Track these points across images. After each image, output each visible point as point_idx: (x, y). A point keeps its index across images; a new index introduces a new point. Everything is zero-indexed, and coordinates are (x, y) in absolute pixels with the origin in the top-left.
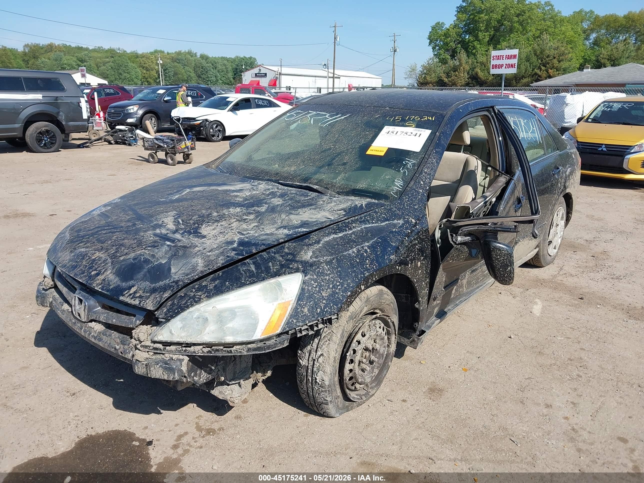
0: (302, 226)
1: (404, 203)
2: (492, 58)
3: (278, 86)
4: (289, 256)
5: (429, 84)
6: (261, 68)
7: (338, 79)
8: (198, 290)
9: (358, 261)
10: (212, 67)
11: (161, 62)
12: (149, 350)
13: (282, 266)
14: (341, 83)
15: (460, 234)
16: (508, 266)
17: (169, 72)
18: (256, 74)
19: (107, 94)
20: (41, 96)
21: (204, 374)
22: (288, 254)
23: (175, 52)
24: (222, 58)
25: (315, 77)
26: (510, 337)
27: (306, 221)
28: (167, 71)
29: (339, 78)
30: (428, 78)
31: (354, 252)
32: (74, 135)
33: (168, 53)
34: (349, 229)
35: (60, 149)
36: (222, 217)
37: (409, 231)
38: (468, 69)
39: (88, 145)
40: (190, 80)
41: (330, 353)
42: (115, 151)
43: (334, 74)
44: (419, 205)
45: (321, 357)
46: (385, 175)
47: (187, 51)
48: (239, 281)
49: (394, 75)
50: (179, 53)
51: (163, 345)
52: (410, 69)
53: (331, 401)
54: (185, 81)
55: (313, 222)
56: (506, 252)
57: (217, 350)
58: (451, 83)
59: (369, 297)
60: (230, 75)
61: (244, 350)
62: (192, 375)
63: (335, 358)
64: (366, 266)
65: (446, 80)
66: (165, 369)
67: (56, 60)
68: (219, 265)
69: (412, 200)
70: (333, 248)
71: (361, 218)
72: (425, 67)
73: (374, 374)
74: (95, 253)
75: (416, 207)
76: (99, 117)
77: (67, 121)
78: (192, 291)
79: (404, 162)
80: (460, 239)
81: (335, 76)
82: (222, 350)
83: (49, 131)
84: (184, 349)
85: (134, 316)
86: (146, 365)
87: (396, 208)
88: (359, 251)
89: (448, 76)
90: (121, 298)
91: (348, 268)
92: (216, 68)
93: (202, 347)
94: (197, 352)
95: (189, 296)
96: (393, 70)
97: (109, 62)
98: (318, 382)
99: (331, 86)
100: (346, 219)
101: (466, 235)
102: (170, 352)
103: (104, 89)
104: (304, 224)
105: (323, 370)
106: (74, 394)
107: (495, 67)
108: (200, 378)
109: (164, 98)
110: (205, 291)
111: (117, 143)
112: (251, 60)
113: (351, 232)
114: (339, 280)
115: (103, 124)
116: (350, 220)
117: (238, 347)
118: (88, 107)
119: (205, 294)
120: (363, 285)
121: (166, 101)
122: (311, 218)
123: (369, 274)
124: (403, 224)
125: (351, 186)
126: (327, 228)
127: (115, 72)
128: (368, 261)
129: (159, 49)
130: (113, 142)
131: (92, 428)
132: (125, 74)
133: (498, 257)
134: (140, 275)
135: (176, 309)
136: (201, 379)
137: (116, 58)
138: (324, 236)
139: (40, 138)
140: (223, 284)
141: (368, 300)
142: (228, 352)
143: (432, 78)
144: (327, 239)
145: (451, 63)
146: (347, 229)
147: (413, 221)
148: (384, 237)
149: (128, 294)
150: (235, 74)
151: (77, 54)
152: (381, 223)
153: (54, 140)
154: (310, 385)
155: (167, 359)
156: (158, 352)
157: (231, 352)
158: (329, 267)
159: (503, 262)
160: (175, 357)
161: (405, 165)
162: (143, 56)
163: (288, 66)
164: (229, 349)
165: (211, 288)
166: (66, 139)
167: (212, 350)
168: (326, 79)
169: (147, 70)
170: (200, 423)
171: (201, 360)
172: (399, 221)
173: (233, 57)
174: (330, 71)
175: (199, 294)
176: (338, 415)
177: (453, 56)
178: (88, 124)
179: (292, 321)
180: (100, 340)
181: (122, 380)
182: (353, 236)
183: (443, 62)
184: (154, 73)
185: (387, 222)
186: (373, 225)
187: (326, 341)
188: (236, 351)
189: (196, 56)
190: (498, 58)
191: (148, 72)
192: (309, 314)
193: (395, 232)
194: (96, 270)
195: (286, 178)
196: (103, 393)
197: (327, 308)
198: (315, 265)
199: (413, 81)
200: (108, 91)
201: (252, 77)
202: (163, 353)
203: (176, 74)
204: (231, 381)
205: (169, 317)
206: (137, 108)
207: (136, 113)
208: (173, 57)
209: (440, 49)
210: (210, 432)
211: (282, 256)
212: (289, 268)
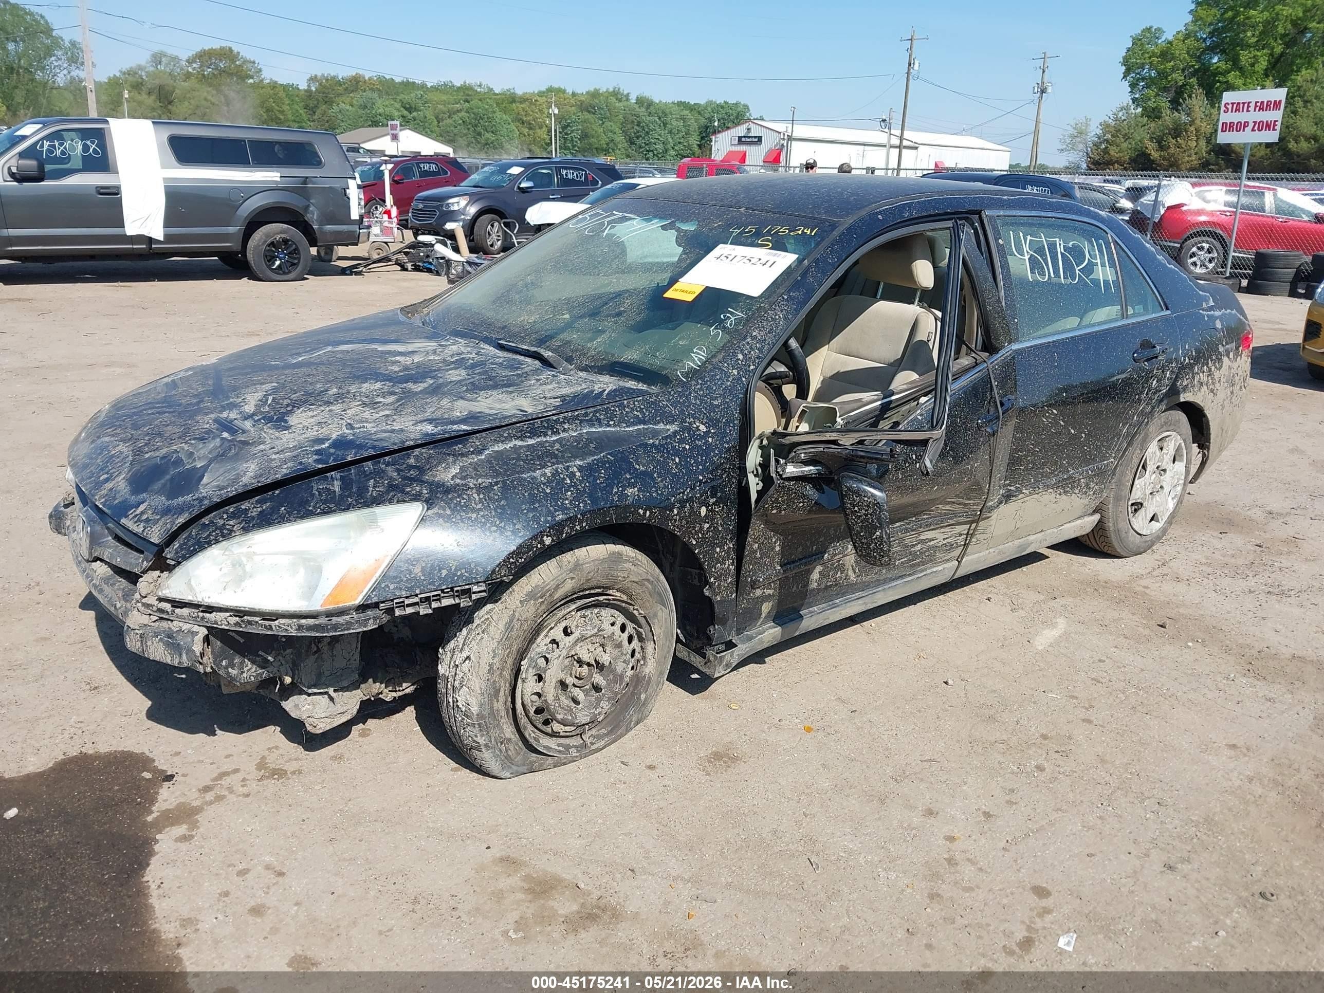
0: (463, 421)
1: (690, 393)
2: (1223, 108)
3: (783, 163)
4: (412, 472)
5: (1113, 164)
6: (752, 126)
7: (913, 152)
8: (233, 516)
9: (548, 491)
10: (659, 122)
11: (556, 111)
12: (151, 613)
13: (391, 487)
14: (919, 159)
15: (792, 458)
16: (876, 528)
17: (572, 132)
18: (740, 138)
19: (424, 174)
20: (279, 174)
21: (250, 666)
22: (412, 467)
23: (588, 93)
24: (680, 104)
25: (864, 145)
26: (946, 683)
27: (479, 412)
28: (569, 130)
29: (916, 148)
30: (1112, 153)
31: (544, 475)
32: (341, 251)
33: (574, 94)
34: (553, 433)
35: (306, 276)
36: (340, 397)
37: (687, 447)
38: (1210, 131)
39: (360, 269)
40: (613, 150)
41: (482, 656)
42: (406, 284)
43: (901, 138)
44: (725, 398)
45: (467, 662)
46: (680, 339)
47: (611, 90)
48: (305, 508)
49: (1035, 143)
50: (595, 94)
51: (172, 606)
52: (1072, 131)
53: (486, 745)
54: (603, 150)
55: (490, 415)
56: (871, 500)
57: (250, 623)
58: (1165, 163)
59: (581, 562)
60: (694, 140)
61: (292, 628)
62: (224, 663)
63: (491, 665)
64: (562, 503)
65: (1155, 155)
66: (168, 645)
67: (365, 107)
68: (277, 476)
69: (708, 388)
70: (505, 463)
71: (586, 414)
72: (1108, 126)
73: (599, 710)
74: (118, 445)
75: (716, 403)
76: (390, 217)
77: (321, 224)
78: (222, 518)
79: (722, 316)
80: (791, 470)
81: (905, 143)
82: (257, 622)
83: (288, 240)
84: (201, 614)
85: (142, 552)
86: (141, 637)
87: (668, 400)
88: (556, 473)
89: (1161, 146)
90: (123, 521)
91: (523, 503)
92: (665, 125)
93: (228, 614)
94: (219, 623)
95: (215, 524)
96: (1036, 132)
97: (459, 111)
98: (460, 706)
99: (893, 164)
100: (554, 415)
101: (805, 463)
102: (181, 618)
103: (418, 164)
104: (472, 417)
105: (468, 685)
106: (96, 688)
107: (1230, 127)
108: (243, 672)
109: (520, 183)
110: (241, 519)
111: (417, 269)
112: (739, 109)
113: (554, 438)
114: (498, 523)
115: (395, 230)
116: (561, 416)
117: (282, 621)
118: (362, 196)
119: (240, 523)
120: (548, 536)
121: (522, 188)
122: (491, 408)
123: (565, 517)
124: (675, 432)
125: (613, 355)
126: (509, 427)
127: (468, 129)
128: (569, 493)
129: (556, 85)
130: (409, 266)
131: (93, 743)
132: (488, 135)
133: (856, 508)
134: (158, 485)
135: (193, 545)
136: (245, 675)
137: (475, 102)
138: (496, 441)
139: (271, 254)
140: (274, 510)
141: (577, 566)
142: (266, 627)
143: (1123, 151)
144: (499, 447)
145: (1169, 117)
146: (550, 432)
147: (703, 428)
148: (622, 453)
149: (133, 515)
150: (702, 138)
151: (401, 97)
152: (627, 426)
153: (295, 259)
154: (451, 711)
155: (175, 630)
156: (164, 616)
157: (271, 628)
158: (482, 496)
159: (866, 520)
160: (186, 627)
161: (722, 321)
162: (524, 99)
163: (806, 122)
164: (267, 623)
165: (254, 514)
166: (327, 258)
167: (242, 621)
168: (884, 150)
169: (530, 129)
170: (269, 758)
171: (242, 641)
172: (668, 427)
173: (702, 102)
174: (892, 132)
175: (231, 523)
176: (508, 775)
177: (1175, 104)
178: (360, 229)
179: (387, 586)
180: (101, 591)
181: (184, 676)
182: (557, 446)
183: (1153, 114)
184: (542, 133)
185: (642, 426)
186: (608, 429)
187: (478, 634)
188: (279, 627)
189: (628, 100)
190: (1238, 107)
191: (531, 132)
192: (423, 578)
193: (653, 445)
194: (107, 473)
195: (513, 336)
196: (141, 692)
197: (463, 571)
198: (455, 492)
199: (1077, 157)
200: (426, 167)
201: (732, 145)
202: (171, 618)
203: (585, 136)
204: (310, 688)
205: (180, 557)
206: (466, 202)
207: (463, 212)
208: (582, 102)
209: (1148, 86)
210: (278, 773)
211: (398, 471)
212: (403, 491)
